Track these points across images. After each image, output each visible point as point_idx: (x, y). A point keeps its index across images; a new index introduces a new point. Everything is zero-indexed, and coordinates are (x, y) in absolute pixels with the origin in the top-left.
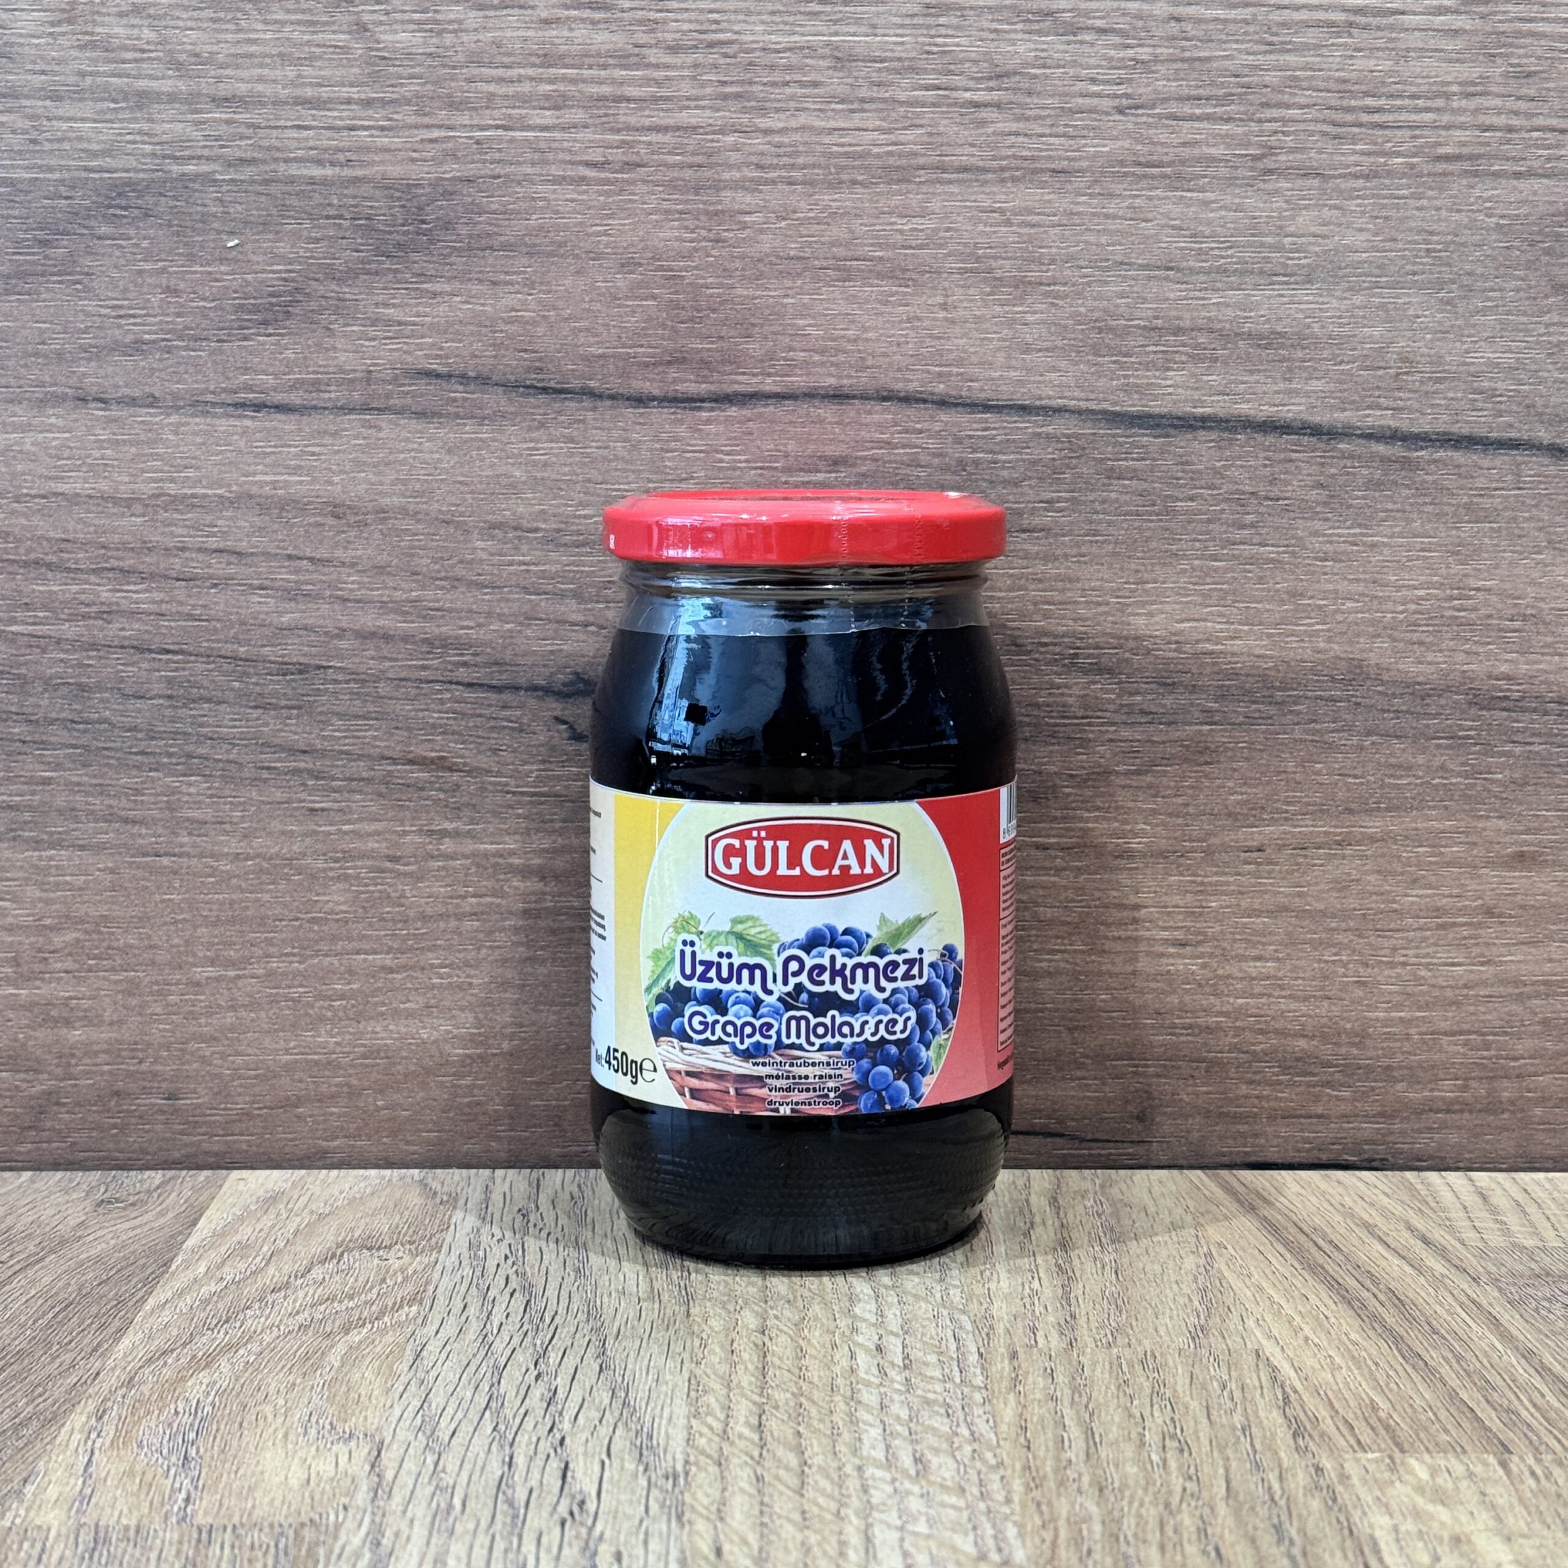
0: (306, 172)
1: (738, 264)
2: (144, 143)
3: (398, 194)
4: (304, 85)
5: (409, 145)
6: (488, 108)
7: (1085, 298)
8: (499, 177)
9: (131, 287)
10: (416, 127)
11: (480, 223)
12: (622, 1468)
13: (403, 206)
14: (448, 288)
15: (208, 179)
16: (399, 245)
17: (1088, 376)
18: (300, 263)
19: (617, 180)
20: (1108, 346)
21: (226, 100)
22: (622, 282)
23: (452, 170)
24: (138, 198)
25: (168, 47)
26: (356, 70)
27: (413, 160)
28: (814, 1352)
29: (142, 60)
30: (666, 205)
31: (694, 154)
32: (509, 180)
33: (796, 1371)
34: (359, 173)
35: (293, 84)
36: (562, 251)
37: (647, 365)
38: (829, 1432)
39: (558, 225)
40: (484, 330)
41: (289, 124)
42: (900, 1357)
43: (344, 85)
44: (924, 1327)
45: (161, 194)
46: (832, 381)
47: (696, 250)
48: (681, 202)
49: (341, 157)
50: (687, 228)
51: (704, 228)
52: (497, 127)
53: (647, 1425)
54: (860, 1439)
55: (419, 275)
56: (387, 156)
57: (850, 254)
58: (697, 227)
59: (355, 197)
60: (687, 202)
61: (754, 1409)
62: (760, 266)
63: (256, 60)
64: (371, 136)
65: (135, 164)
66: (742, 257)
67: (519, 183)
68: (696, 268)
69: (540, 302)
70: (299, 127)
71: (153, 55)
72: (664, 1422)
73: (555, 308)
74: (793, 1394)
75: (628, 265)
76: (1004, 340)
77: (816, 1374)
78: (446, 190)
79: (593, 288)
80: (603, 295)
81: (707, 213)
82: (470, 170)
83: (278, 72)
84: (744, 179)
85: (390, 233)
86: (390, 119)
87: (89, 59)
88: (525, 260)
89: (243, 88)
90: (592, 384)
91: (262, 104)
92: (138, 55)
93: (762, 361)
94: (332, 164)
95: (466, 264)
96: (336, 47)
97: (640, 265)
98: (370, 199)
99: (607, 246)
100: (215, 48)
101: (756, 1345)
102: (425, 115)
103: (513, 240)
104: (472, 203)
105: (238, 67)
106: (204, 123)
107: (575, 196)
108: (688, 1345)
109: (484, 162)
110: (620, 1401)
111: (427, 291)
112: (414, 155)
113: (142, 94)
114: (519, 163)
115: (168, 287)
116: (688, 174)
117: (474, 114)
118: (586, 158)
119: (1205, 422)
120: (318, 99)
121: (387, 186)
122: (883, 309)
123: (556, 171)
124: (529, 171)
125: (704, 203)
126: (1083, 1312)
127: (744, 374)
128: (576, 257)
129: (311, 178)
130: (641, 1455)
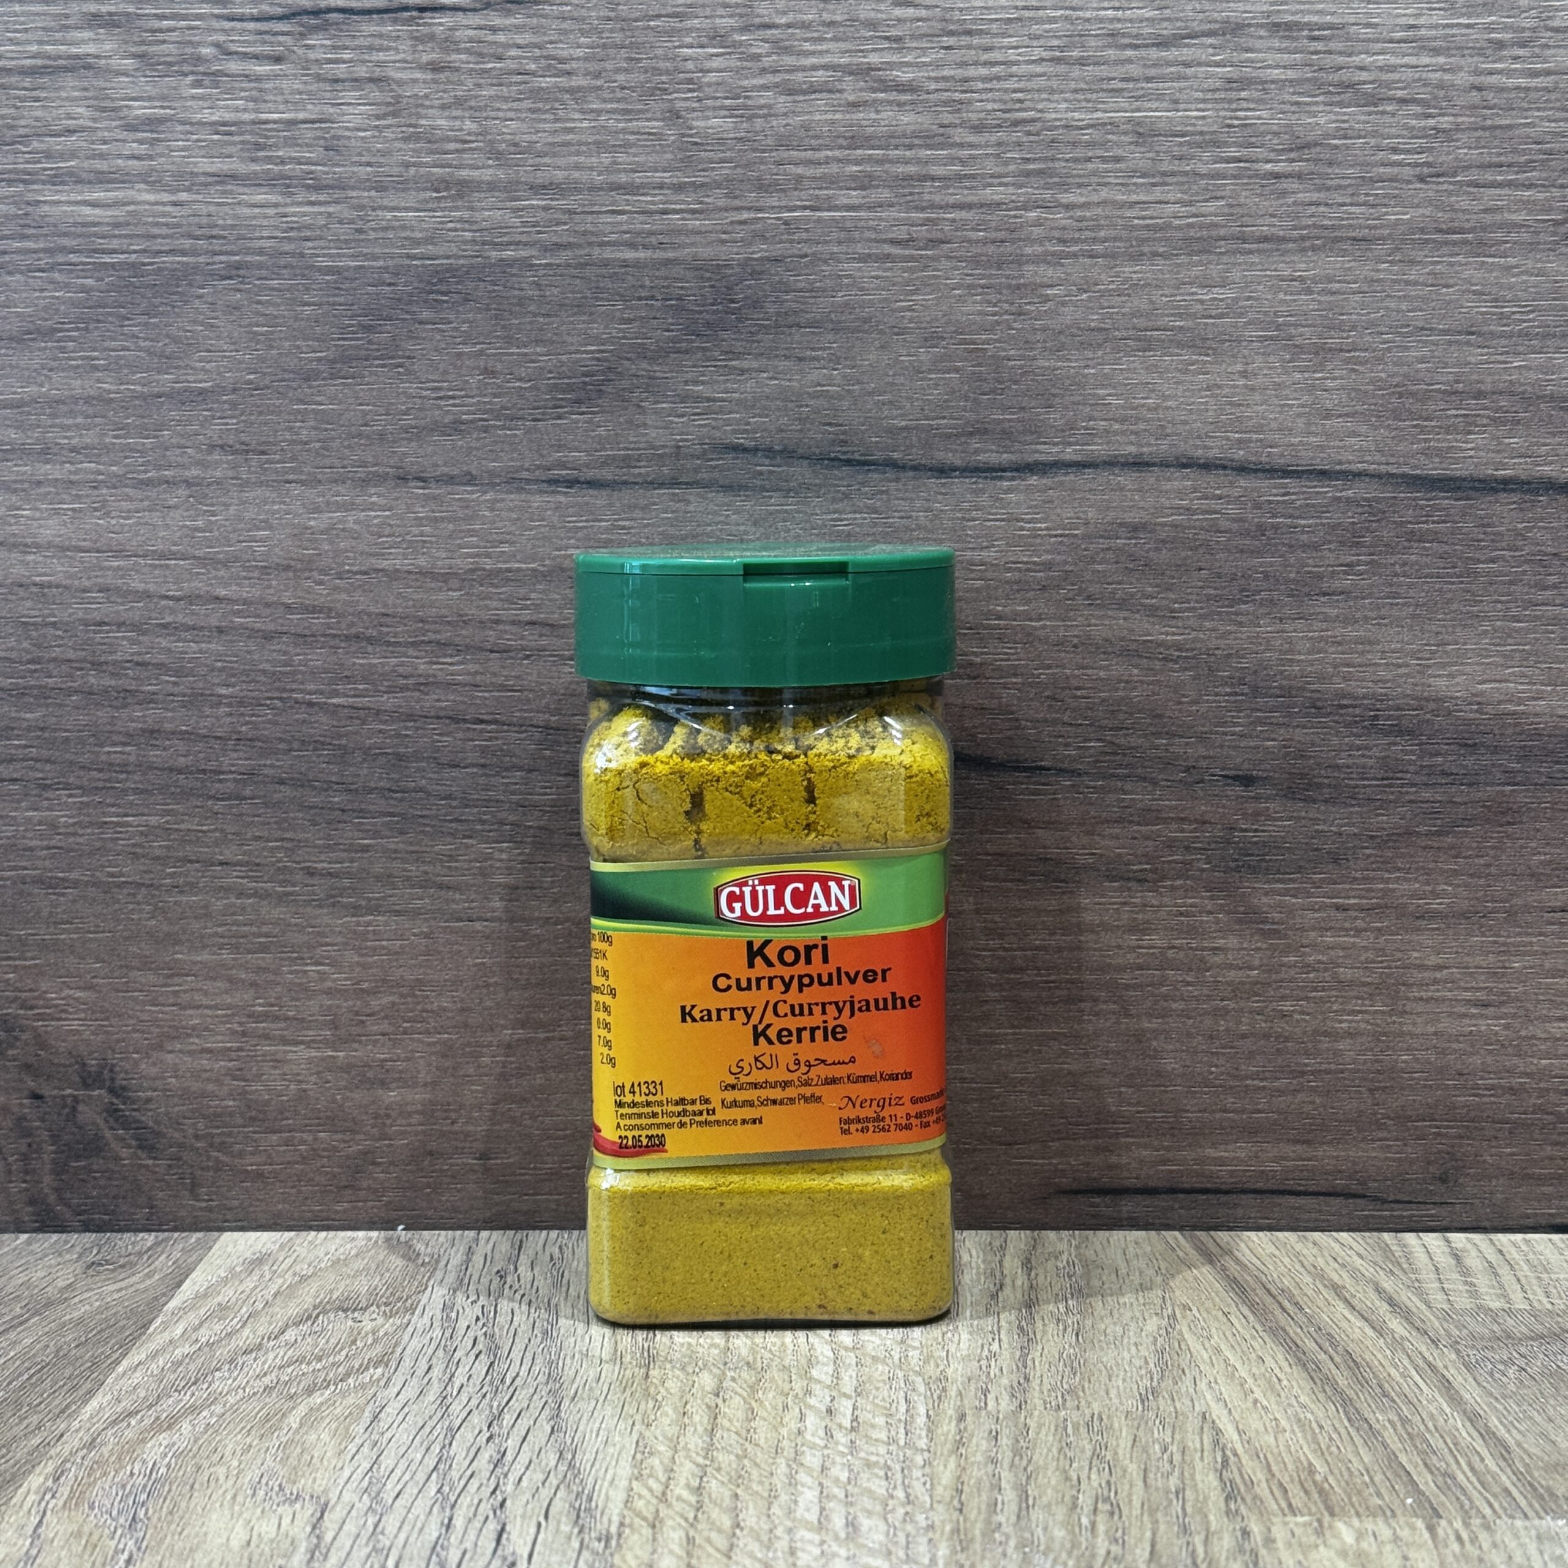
0: (619, 255)
1: (1039, 336)
2: (464, 230)
3: (708, 275)
4: (619, 171)
5: (719, 227)
6: (796, 189)
7: (1386, 364)
8: (806, 256)
9: (451, 369)
10: (726, 210)
11: (787, 301)
12: (557, 1530)
13: (712, 286)
14: (755, 364)
15: (526, 264)
16: (708, 324)
17: (1389, 441)
18: (613, 344)
19: (921, 256)
20: (1409, 410)
21: (544, 187)
22: (924, 355)
23: (760, 250)
24: (458, 283)
25: (489, 137)
26: (669, 156)
27: (723, 242)
28: (765, 1414)
29: (464, 150)
30: (969, 280)
31: (997, 230)
32: (816, 258)
33: (744, 1433)
34: (671, 255)
35: (608, 170)
36: (866, 327)
37: (949, 436)
38: (766, 1494)
39: (864, 301)
40: (790, 405)
41: (604, 209)
42: (849, 1417)
43: (657, 171)
44: (877, 1389)
45: (480, 280)
46: (1132, 449)
47: (998, 323)
48: (983, 277)
49: (653, 240)
50: (989, 302)
51: (1006, 302)
52: (805, 208)
53: (589, 1487)
54: (796, 1502)
55: (727, 353)
56: (698, 238)
57: (1150, 324)
58: (999, 301)
59: (667, 278)
60: (990, 276)
61: (697, 1471)
62: (1062, 338)
63: (573, 149)
64: (683, 219)
65: (455, 250)
66: (1044, 330)
67: (825, 262)
68: (996, 341)
69: (844, 377)
70: (613, 212)
71: (473, 145)
72: (606, 1484)
73: (859, 382)
74: (737, 1456)
75: (931, 339)
76: (1303, 406)
77: (763, 1436)
78: (754, 270)
79: (897, 361)
80: (906, 368)
81: (1009, 286)
82: (778, 250)
83: (594, 159)
84: (1046, 253)
85: (701, 312)
86: (701, 203)
87: (414, 150)
88: (830, 337)
89: (560, 175)
90: (895, 455)
91: (579, 191)
92: (459, 146)
93: (1063, 431)
94: (645, 247)
95: (773, 341)
96: (650, 134)
97: (943, 339)
98: (681, 280)
99: (911, 321)
100: (534, 138)
101: (709, 1407)
102: (735, 197)
103: (818, 317)
104: (780, 282)
105: (554, 155)
106: (522, 210)
107: (880, 273)
108: (642, 1407)
109: (791, 241)
110: (566, 1463)
111: (735, 368)
112: (724, 236)
113: (463, 183)
114: (826, 242)
115: (486, 369)
116: (991, 249)
117: (782, 195)
118: (891, 236)
119: (1506, 485)
120: (632, 184)
121: (698, 267)
122: (1183, 377)
123: (861, 248)
124: (835, 249)
125: (1007, 277)
126: (1038, 1374)
127: (1045, 443)
128: (881, 332)
129: (625, 261)
130: (578, 1516)
